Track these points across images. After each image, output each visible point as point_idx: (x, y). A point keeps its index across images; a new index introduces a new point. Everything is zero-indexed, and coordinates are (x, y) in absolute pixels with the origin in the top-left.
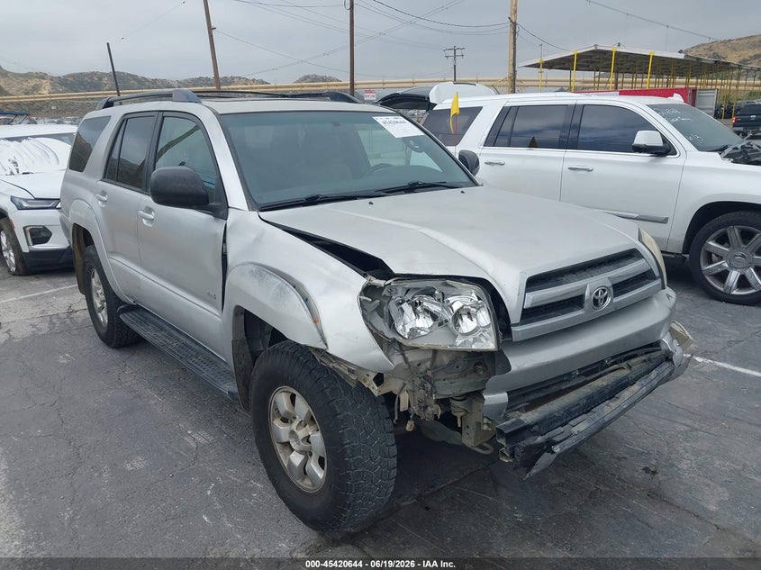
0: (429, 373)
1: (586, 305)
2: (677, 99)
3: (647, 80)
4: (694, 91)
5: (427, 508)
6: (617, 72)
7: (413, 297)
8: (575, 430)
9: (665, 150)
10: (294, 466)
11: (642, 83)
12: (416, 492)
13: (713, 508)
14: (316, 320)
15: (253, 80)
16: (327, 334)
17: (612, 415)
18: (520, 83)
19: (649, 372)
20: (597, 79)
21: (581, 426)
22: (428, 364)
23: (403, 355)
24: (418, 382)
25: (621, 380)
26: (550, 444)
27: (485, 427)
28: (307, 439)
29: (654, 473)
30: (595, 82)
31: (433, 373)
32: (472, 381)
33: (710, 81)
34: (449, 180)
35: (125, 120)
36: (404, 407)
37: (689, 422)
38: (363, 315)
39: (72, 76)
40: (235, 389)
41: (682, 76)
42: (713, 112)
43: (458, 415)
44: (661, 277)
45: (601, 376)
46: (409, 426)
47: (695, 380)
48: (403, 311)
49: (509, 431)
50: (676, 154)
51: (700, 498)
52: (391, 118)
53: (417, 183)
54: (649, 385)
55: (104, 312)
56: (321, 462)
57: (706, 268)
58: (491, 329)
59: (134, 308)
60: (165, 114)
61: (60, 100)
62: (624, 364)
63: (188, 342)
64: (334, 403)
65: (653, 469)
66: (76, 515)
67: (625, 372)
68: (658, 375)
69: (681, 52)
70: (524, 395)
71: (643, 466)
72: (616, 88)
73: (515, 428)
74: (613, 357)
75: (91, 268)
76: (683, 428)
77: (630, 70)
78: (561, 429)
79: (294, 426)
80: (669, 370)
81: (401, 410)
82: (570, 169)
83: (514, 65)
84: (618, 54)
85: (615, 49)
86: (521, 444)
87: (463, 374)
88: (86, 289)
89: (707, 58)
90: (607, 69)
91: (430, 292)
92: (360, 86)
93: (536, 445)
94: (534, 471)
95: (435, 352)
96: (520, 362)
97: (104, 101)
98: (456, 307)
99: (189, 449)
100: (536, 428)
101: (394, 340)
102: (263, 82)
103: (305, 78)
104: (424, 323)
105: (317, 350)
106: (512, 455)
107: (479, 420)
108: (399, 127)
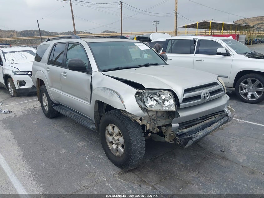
0: (155, 118)
1: (202, 98)
2: (231, 38)
3: (222, 32)
4: (238, 35)
5: (154, 162)
6: (212, 29)
7: (151, 95)
8: (199, 134)
9: (227, 54)
10: (114, 148)
11: (220, 33)
12: (150, 158)
13: (241, 161)
14: (123, 102)
15: (87, 32)
16: (126, 106)
17: (210, 131)
18: (179, 33)
19: (221, 119)
20: (205, 31)
21: (201, 133)
22: (155, 116)
23: (148, 113)
24: (152, 121)
25: (213, 121)
26: (191, 138)
27: (172, 135)
28: (118, 140)
29: (224, 152)
30: (204, 33)
31: (156, 118)
32: (168, 121)
33: (244, 32)
34: (158, 63)
35: (55, 45)
36: (148, 128)
37: (235, 138)
38: (136, 101)
39: (24, 31)
40: (94, 127)
41: (234, 30)
42: (244, 42)
43: (164, 131)
44: (224, 90)
45: (206, 120)
46: (149, 134)
47: (237, 126)
48: (148, 99)
49: (179, 134)
50: (230, 55)
51: (237, 158)
52: (140, 44)
53: (149, 64)
54: (221, 123)
55: (47, 107)
56: (122, 146)
57: (240, 92)
58: (174, 105)
59: (58, 105)
60: (69, 43)
61: (20, 40)
62: (213, 117)
63: (77, 114)
64: (127, 127)
65: (223, 151)
66: (46, 165)
67: (214, 119)
68: (224, 120)
69: (234, 22)
70: (183, 125)
71: (220, 150)
72: (211, 34)
73: (181, 133)
74: (210, 115)
75: (43, 92)
76: (233, 139)
77: (216, 28)
78: (195, 134)
79: (114, 136)
80: (227, 119)
81: (147, 129)
82: (196, 60)
83: (177, 27)
84: (212, 23)
85: (211, 21)
86: (183, 138)
87: (165, 119)
88: (41, 100)
89: (243, 24)
90: (208, 28)
91: (156, 94)
92: (125, 34)
93: (187, 138)
94: (187, 146)
95: (157, 112)
96: (182, 114)
97: (47, 39)
98: (163, 98)
99: (79, 147)
100: (187, 134)
101: (145, 108)
102: (90, 33)
103: (105, 32)
104: (154, 103)
105: (123, 111)
106: (180, 141)
107: (170, 133)
108: (143, 47)
